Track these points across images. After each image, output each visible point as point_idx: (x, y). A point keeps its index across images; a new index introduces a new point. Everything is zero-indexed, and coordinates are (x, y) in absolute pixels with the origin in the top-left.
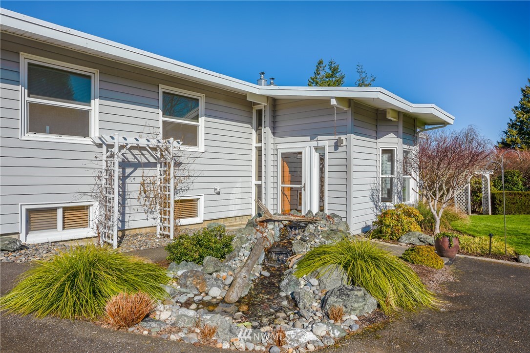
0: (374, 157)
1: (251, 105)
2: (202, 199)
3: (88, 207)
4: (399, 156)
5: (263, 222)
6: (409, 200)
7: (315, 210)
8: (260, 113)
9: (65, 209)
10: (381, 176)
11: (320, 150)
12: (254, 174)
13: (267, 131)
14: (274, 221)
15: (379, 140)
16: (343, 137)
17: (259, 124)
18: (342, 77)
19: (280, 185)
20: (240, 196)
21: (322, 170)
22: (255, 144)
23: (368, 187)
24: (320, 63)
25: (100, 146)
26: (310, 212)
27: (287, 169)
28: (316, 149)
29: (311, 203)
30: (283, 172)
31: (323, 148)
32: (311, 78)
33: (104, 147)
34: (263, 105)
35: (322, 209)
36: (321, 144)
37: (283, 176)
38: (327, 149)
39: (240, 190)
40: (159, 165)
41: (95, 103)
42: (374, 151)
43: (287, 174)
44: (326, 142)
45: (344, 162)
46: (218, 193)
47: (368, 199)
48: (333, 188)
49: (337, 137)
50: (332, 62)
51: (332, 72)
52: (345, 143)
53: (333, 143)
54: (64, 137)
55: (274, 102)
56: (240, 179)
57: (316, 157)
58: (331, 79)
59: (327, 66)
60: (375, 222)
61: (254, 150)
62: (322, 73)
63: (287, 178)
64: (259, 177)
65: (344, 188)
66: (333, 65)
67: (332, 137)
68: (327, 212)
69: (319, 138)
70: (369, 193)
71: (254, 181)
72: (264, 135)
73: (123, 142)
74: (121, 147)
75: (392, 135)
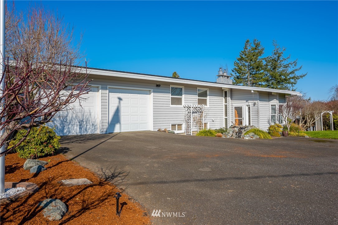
0: (268, 108)
1: (223, 90)
2: (209, 123)
3: (181, 125)
4: (277, 107)
5: (233, 127)
6: (283, 123)
7: (247, 124)
8: (226, 92)
9: (178, 125)
10: (271, 114)
11: (249, 106)
12: (224, 114)
13: (229, 99)
14: (236, 127)
15: (270, 102)
16: (256, 102)
17: (226, 96)
18: (263, 50)
19: (234, 118)
20: (219, 122)
21: (249, 112)
22: (224, 104)
23: (266, 118)
24: (248, 42)
25: (185, 107)
26: (246, 125)
27: (236, 112)
28: (247, 106)
29: (245, 123)
30: (235, 113)
31: (250, 105)
32: (242, 52)
33: (186, 107)
34: (227, 90)
35: (249, 124)
36: (249, 104)
37: (235, 115)
38: (251, 105)
39: (219, 120)
40: (198, 112)
41: (183, 96)
42: (268, 106)
43: (236, 114)
44: (251, 103)
45: (257, 110)
46: (213, 121)
47: (267, 122)
48: (253, 119)
49: (254, 101)
50: (255, 40)
51: (256, 46)
52: (257, 104)
53: (253, 104)
54: (177, 105)
55: (231, 90)
56: (219, 116)
57: (247, 108)
58: (255, 51)
59: (252, 43)
60: (268, 130)
61: (224, 106)
62: (249, 48)
63: (236, 116)
64: (226, 115)
65: (257, 119)
66: (256, 42)
67: (252, 101)
68: (251, 125)
69: (249, 101)
70: (267, 120)
71: (224, 117)
72: (228, 101)
73: (193, 106)
74: (193, 107)
75: (275, 100)
